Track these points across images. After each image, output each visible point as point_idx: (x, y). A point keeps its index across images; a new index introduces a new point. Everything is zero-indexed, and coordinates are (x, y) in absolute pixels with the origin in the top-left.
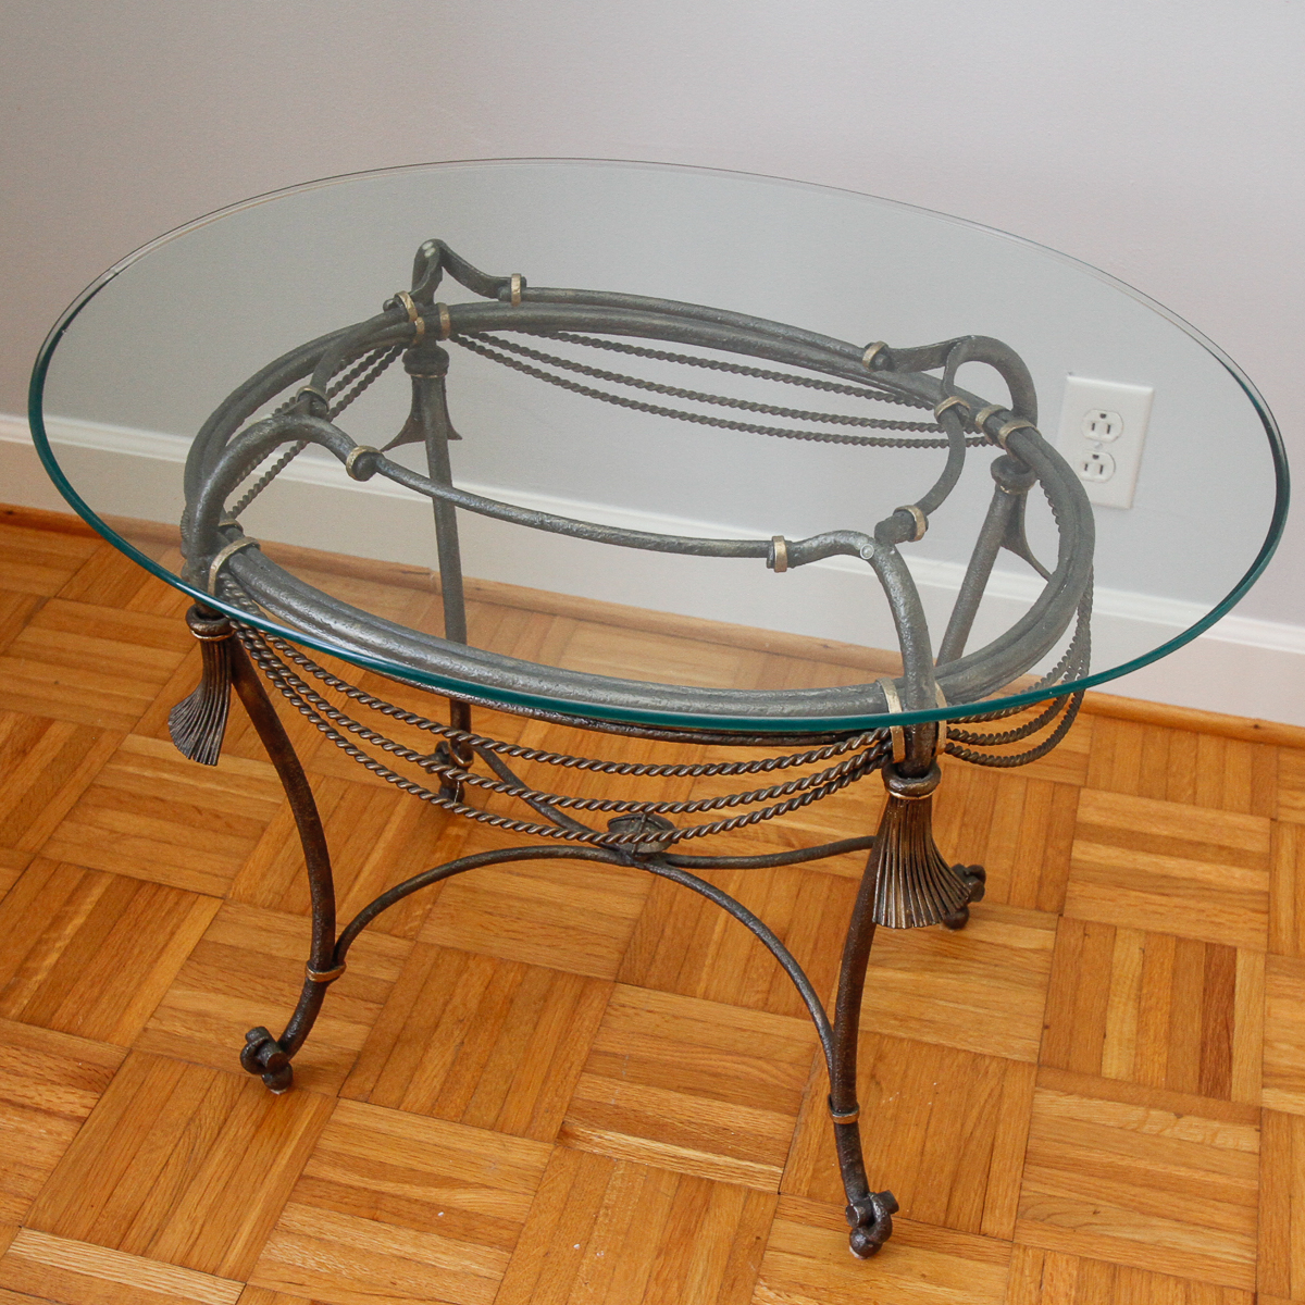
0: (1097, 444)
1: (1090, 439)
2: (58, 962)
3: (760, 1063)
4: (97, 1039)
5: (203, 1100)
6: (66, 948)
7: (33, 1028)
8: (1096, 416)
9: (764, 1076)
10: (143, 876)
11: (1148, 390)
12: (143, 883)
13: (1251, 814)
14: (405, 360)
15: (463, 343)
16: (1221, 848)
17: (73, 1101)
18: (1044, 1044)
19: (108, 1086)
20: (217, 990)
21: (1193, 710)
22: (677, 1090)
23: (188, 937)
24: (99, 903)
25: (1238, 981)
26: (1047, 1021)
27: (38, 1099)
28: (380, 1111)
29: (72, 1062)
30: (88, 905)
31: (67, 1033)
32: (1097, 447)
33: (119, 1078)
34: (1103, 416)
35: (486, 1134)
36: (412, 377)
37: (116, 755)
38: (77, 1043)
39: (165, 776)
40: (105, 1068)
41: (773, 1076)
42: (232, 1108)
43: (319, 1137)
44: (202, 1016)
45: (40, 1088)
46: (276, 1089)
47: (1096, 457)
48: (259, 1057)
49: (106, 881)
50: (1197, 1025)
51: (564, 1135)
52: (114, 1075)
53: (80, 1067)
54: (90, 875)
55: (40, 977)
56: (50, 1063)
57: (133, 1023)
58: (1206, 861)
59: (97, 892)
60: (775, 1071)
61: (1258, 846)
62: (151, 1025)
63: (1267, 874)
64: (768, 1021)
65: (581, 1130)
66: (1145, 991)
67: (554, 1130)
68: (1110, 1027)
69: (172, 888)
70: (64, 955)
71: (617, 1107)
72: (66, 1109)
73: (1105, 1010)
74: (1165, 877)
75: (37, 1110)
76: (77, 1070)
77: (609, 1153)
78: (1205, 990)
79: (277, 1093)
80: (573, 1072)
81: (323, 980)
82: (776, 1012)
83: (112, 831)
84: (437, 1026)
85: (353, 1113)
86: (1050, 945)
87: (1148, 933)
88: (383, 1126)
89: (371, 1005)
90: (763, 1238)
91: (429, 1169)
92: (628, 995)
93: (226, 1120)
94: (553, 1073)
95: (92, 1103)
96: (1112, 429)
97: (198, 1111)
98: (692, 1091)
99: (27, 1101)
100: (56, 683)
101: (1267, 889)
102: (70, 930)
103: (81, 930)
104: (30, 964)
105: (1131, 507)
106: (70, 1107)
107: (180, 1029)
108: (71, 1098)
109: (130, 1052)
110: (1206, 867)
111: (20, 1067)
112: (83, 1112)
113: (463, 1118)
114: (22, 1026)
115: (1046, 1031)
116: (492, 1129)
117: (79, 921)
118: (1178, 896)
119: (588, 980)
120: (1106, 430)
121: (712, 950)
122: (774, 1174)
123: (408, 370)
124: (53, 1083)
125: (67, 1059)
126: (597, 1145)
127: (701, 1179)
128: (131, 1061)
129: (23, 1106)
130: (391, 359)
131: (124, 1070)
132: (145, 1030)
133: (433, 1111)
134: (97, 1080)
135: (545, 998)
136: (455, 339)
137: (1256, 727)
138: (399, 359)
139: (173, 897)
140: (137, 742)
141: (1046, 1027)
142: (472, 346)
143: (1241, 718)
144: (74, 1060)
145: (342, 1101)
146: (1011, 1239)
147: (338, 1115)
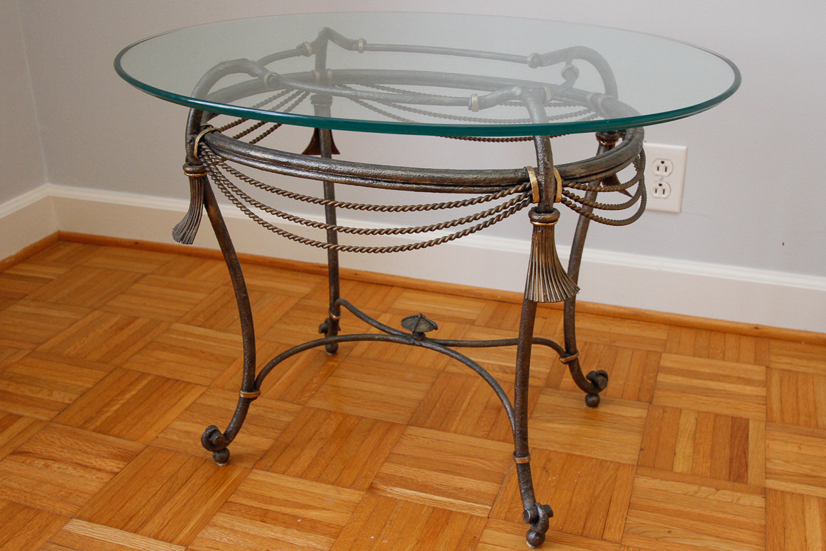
0: (660, 178)
1: (657, 175)
2: (119, 409)
3: (483, 461)
4: (132, 440)
5: (181, 468)
6: (124, 404)
7: (100, 435)
8: (659, 162)
9: (484, 466)
10: (170, 376)
11: (685, 147)
12: (169, 379)
13: (755, 364)
16: (739, 378)
17: (113, 465)
18: (641, 456)
19: (132, 460)
20: (197, 423)
21: (721, 321)
22: (437, 470)
23: (187, 401)
24: (145, 386)
25: (750, 432)
26: (643, 447)
27: (95, 464)
28: (273, 475)
29: (116, 449)
30: (140, 387)
31: (117, 437)
32: (661, 180)
33: (139, 457)
34: (663, 162)
35: (329, 486)
37: (167, 330)
38: (121, 441)
39: (189, 339)
40: (133, 452)
41: (488, 466)
42: (195, 471)
43: (239, 485)
45: (97, 459)
46: (220, 463)
47: (660, 185)
48: (211, 439)
49: (150, 378)
50: (727, 451)
51: (371, 489)
52: (137, 455)
53: (120, 452)
54: (143, 375)
55: (108, 414)
56: (105, 449)
57: (151, 434)
58: (730, 383)
59: (145, 382)
60: (490, 464)
61: (759, 377)
62: (161, 435)
63: (765, 389)
64: (488, 443)
65: (381, 486)
66: (698, 435)
67: (366, 486)
68: (678, 450)
69: (183, 382)
70: (122, 406)
71: (402, 477)
72: (109, 468)
73: (675, 443)
74: (708, 389)
75: (94, 468)
76: (118, 453)
77: (396, 497)
78: (731, 436)
79: (220, 465)
80: (380, 461)
81: (248, 397)
82: (493, 440)
83: (158, 359)
84: (310, 440)
85: (259, 476)
86: (644, 415)
87: (698, 412)
88: (274, 481)
89: (277, 431)
90: (478, 537)
91: (295, 500)
92: (413, 430)
93: (191, 476)
94: (369, 462)
95: (122, 466)
96: (668, 170)
97: (178, 471)
98: (445, 472)
99: (89, 465)
101: (765, 395)
102: (128, 396)
103: (134, 396)
104: (104, 409)
105: (681, 211)
106: (111, 468)
107: (175, 438)
108: (111, 464)
109: (147, 446)
110: (731, 385)
111: (89, 450)
112: (116, 470)
113: (318, 479)
114: (94, 434)
115: (642, 452)
116: (332, 484)
117: (133, 393)
118: (716, 397)
119: (393, 424)
120: (664, 170)
121: (460, 413)
122: (487, 509)
124: (104, 457)
125: (114, 448)
126: (390, 493)
127: (445, 510)
128: (146, 451)
129: (86, 467)
131: (143, 453)
132: (157, 437)
133: (303, 475)
134: (127, 457)
135: (369, 431)
137: (756, 328)
138: (308, 97)
139: (183, 385)
140: (178, 326)
141: (642, 450)
143: (748, 324)
144: (118, 448)
145: (254, 470)
146: (620, 543)
147: (251, 476)
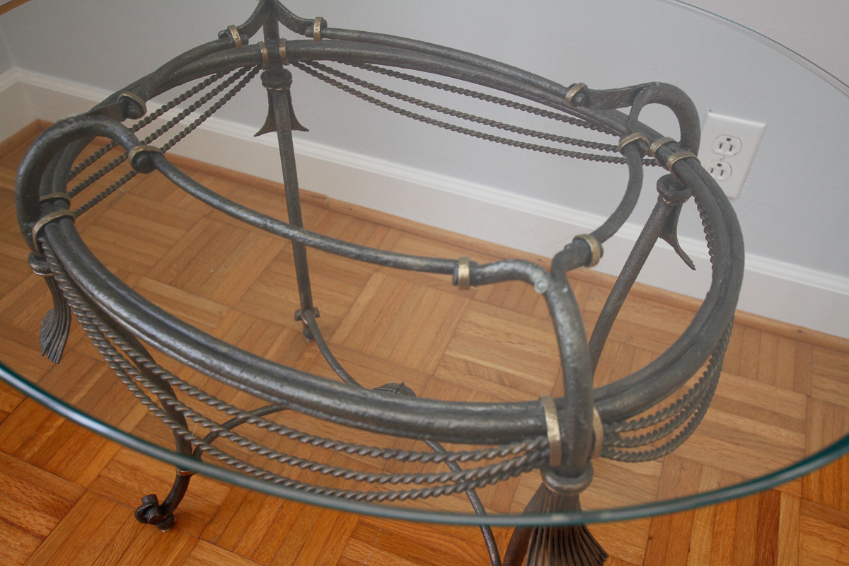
0: (722, 157)
1: (717, 153)
2: (63, 423)
3: (463, 544)
4: (69, 480)
5: (118, 531)
7: (36, 468)
8: (723, 139)
9: (464, 554)
11: (763, 125)
13: (794, 390)
14: (262, 77)
15: (302, 67)
16: (774, 413)
17: (40, 522)
18: (648, 552)
19: (66, 515)
21: (759, 317)
22: (408, 558)
23: (140, 411)
24: (96, 383)
25: (781, 517)
26: (651, 535)
27: (22, 520)
28: (222, 551)
29: (50, 495)
30: (90, 384)
31: (53, 474)
32: (721, 159)
33: (74, 509)
34: (729, 140)
36: (267, 89)
38: (58, 482)
40: (68, 501)
41: (469, 555)
44: (134, 469)
45: (27, 511)
46: (163, 529)
47: (719, 165)
48: (146, 516)
49: (104, 369)
50: (752, 550)
52: (72, 507)
53: (54, 499)
55: (50, 433)
56: (37, 494)
57: (94, 470)
58: (763, 422)
60: (471, 552)
61: (797, 414)
62: (105, 473)
63: (804, 436)
66: (718, 518)
68: (693, 544)
72: (37, 528)
73: (691, 530)
74: (736, 431)
75: (20, 528)
76: (51, 501)
78: (758, 522)
79: (163, 531)
80: (346, 537)
86: (658, 473)
87: (723, 471)
88: (222, 563)
93: (128, 547)
94: (333, 536)
95: (52, 525)
96: (733, 148)
97: (113, 540)
99: (15, 520)
100: (114, 243)
101: (804, 448)
102: (75, 399)
104: (48, 424)
105: (738, 197)
106: (38, 528)
107: (120, 479)
108: (42, 521)
109: (86, 491)
110: (763, 426)
111: (19, 495)
112: (45, 532)
113: (272, 562)
114: (29, 466)
115: (650, 541)
118: (744, 446)
120: (729, 149)
123: (264, 84)
124: (35, 508)
125: (48, 492)
128: (85, 497)
129: (12, 524)
130: (251, 76)
131: (80, 503)
132: (99, 476)
133: (255, 555)
134: (59, 509)
136: (296, 65)
137: (800, 331)
138: (258, 77)
141: (650, 538)
142: (308, 70)
143: (790, 325)
144: (53, 493)
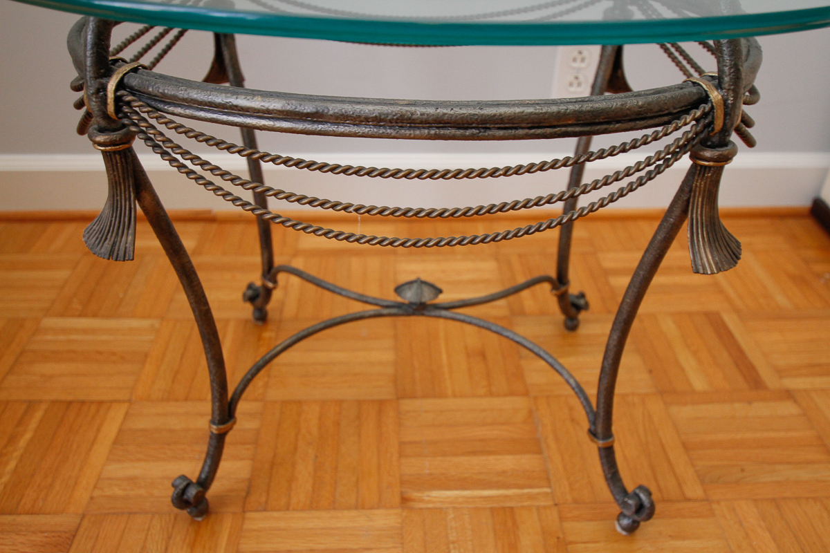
2: (17, 466)
3: (506, 427)
4: (56, 513)
5: (146, 539)
6: (22, 456)
7: (4, 516)
9: (511, 434)
10: (70, 398)
12: (70, 403)
16: (680, 268)
18: (655, 381)
19: (71, 545)
20: (139, 460)
22: (463, 454)
23: (110, 429)
24: (41, 421)
25: (731, 328)
26: (649, 368)
28: (276, 514)
29: (40, 534)
30: (33, 423)
31: (32, 514)
33: (78, 537)
35: (353, 513)
37: (37, 331)
38: (41, 519)
39: (73, 338)
40: (66, 532)
41: (515, 433)
42: (169, 538)
43: (238, 543)
44: (132, 480)
46: (199, 517)
48: (185, 497)
49: (43, 407)
50: (726, 354)
51: (405, 500)
52: (74, 536)
53: (46, 537)
54: (31, 405)
56: (22, 539)
57: (81, 496)
58: (676, 275)
59: (38, 415)
60: (516, 430)
62: (97, 493)
64: (497, 402)
65: (416, 495)
67: (397, 500)
68: (683, 365)
69: (92, 402)
70: (21, 460)
71: (431, 474)
73: (675, 356)
74: (662, 286)
76: (44, 539)
77: (438, 505)
78: (718, 336)
79: (200, 519)
80: (394, 458)
81: (223, 431)
82: (499, 396)
83: (43, 375)
84: (296, 449)
85: (257, 521)
87: (672, 314)
88: (282, 524)
89: (249, 446)
90: (561, 536)
91: (322, 547)
92: (407, 405)
93: (167, 548)
94: (382, 463)
96: (584, 60)
98: (474, 453)
102: (22, 443)
103: (31, 440)
107: (119, 492)
109: (83, 516)
113: (334, 506)
116: (356, 508)
117: (28, 436)
119: (381, 403)
121: (446, 370)
122: (546, 494)
125: (34, 532)
126: (429, 502)
127: (504, 508)
128: (85, 523)
131: (82, 530)
132: (92, 498)
133: (313, 505)
134: (61, 542)
135: (358, 417)
139: (93, 408)
140: (49, 322)
144: (42, 532)
145: (249, 515)
146: (706, 500)
147: (248, 525)
